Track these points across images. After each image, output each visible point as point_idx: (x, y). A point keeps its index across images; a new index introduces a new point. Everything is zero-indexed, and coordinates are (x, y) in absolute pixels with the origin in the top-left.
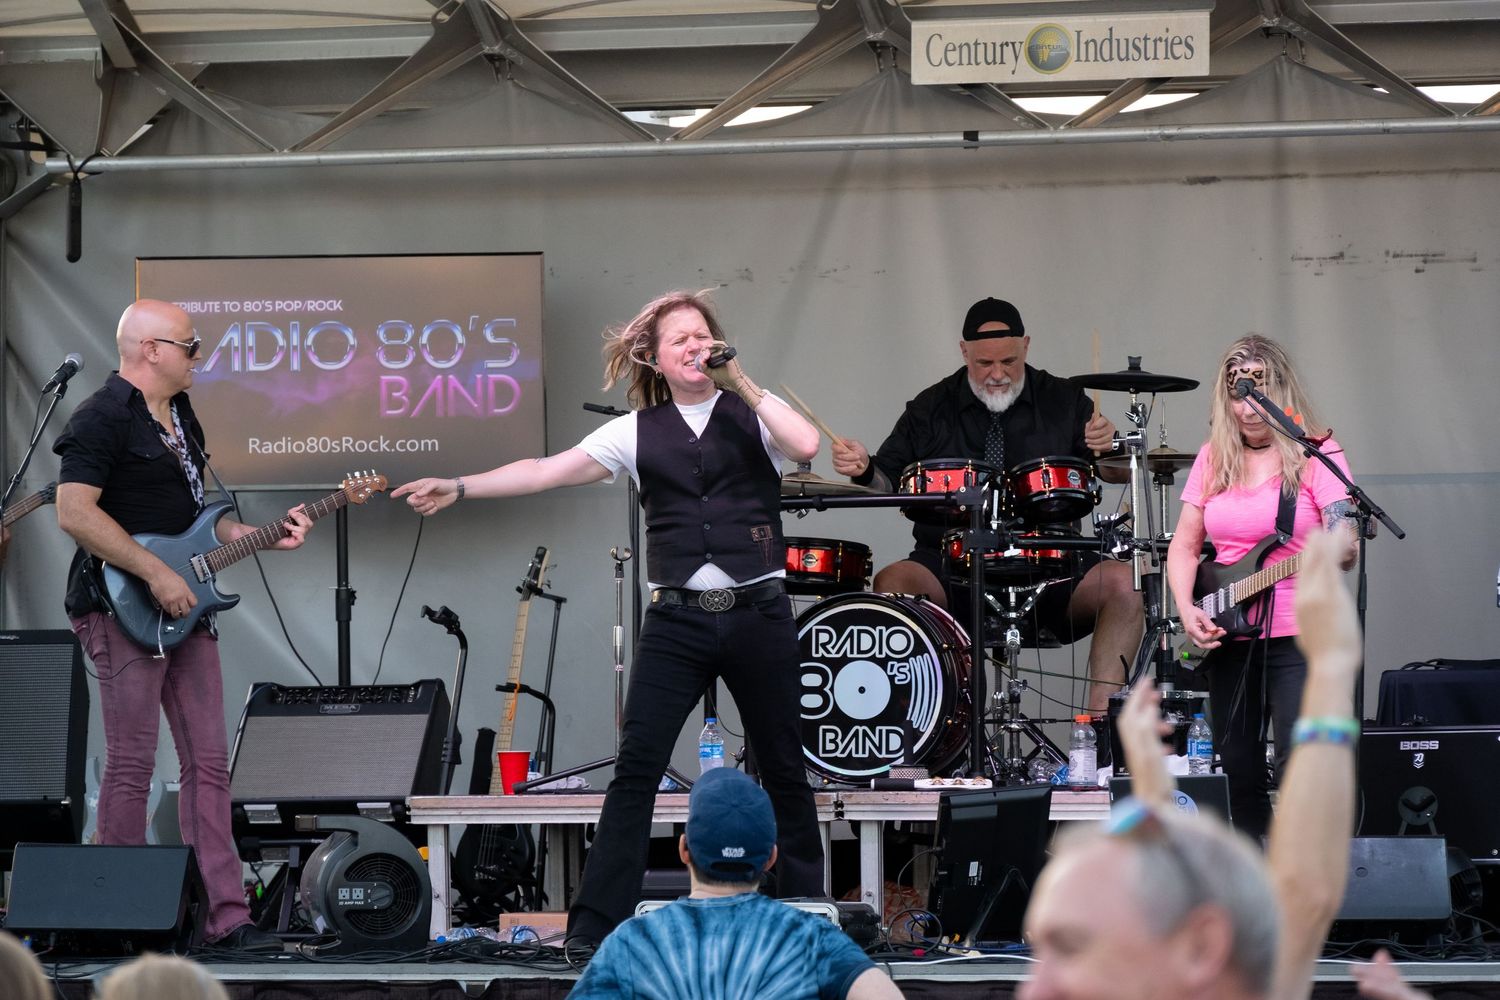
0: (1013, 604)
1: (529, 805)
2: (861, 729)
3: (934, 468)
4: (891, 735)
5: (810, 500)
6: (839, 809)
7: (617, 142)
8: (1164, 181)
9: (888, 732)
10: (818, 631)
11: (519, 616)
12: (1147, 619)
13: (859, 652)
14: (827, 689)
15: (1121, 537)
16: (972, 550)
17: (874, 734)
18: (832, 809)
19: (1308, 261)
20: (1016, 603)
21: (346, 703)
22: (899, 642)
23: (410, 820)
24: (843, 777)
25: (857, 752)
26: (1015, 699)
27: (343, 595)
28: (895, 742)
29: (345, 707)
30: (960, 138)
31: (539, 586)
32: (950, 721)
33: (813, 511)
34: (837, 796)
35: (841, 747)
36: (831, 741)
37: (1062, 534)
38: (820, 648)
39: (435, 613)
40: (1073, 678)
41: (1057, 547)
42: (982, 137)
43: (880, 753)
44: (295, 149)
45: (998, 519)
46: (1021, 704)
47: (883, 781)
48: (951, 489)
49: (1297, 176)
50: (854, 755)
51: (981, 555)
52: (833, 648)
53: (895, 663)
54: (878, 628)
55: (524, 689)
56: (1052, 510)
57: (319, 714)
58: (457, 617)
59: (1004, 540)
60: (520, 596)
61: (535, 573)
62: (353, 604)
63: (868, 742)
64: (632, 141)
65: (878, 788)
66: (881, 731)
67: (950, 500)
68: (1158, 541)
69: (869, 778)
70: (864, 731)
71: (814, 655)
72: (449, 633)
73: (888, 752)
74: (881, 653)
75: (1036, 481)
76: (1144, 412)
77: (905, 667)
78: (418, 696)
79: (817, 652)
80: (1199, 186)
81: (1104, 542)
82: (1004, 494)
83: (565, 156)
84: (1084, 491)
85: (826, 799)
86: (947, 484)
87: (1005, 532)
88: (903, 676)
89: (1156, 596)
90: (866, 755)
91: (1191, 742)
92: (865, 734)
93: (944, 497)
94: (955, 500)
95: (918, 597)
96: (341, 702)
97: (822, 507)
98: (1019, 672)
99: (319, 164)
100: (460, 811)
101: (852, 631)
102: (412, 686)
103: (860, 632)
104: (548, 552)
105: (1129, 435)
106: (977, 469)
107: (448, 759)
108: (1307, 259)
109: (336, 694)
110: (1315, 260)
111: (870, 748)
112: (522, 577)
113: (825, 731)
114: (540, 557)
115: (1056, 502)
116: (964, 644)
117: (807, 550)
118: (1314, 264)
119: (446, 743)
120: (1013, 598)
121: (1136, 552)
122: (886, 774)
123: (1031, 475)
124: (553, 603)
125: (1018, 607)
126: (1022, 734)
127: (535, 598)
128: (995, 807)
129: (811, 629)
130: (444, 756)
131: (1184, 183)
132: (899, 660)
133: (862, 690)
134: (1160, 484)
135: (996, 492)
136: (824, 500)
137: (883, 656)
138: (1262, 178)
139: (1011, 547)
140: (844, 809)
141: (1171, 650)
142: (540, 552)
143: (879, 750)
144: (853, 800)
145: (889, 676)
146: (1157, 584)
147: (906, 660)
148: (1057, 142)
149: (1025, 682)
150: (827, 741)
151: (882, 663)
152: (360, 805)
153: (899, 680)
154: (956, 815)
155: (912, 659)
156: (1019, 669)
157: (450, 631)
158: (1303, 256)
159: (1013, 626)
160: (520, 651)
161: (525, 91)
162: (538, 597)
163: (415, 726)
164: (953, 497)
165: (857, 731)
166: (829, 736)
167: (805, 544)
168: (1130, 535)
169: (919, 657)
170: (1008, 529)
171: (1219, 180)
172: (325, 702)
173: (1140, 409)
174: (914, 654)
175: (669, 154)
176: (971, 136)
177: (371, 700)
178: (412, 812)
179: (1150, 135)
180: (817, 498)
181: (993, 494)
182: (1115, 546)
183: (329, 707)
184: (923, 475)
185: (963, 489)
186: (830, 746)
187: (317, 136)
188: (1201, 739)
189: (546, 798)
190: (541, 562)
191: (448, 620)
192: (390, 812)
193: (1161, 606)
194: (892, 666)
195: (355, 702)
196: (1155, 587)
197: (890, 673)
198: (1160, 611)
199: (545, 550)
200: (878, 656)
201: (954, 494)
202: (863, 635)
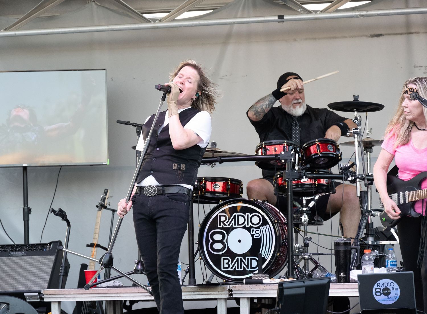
0: (305, 204)
1: (95, 292)
2: (239, 258)
3: (270, 144)
4: (253, 261)
5: (216, 159)
6: (231, 293)
7: (136, 23)
8: (361, 36)
9: (251, 259)
10: (220, 216)
11: (97, 217)
12: (362, 211)
13: (238, 224)
14: (224, 241)
15: (351, 174)
16: (287, 179)
17: (245, 260)
18: (228, 292)
19: (420, 68)
20: (306, 204)
21: (21, 251)
22: (256, 220)
23: (43, 300)
24: (232, 279)
25: (238, 268)
26: (306, 245)
27: (26, 210)
28: (254, 263)
29: (20, 253)
30: (276, 18)
31: (105, 205)
32: (278, 254)
33: (217, 163)
34: (230, 287)
35: (231, 266)
36: (227, 263)
37: (325, 173)
38: (221, 223)
39: (56, 211)
40: (332, 236)
41: (324, 178)
42: (285, 18)
43: (248, 268)
44: (6, 30)
45: (298, 166)
46: (309, 247)
47: (249, 280)
48: (277, 153)
49: (415, 33)
50: (237, 269)
51: (291, 183)
52: (227, 223)
53: (254, 229)
54: (247, 214)
55: (98, 246)
56: (321, 163)
57: (9, 256)
58: (66, 213)
59: (301, 175)
60: (97, 209)
61: (104, 199)
62: (30, 214)
63: (243, 264)
64: (142, 23)
65: (247, 283)
66: (248, 259)
67: (277, 158)
68: (367, 176)
69: (242, 279)
70: (241, 259)
71: (219, 226)
72: (62, 220)
73: (251, 268)
74: (248, 225)
75: (313, 149)
76: (360, 120)
77: (258, 231)
78: (51, 248)
79: (220, 225)
80: (375, 38)
81: (344, 176)
82: (300, 156)
83: (115, 30)
84: (335, 153)
85: (225, 288)
86: (276, 151)
87: (302, 171)
88: (258, 235)
89: (365, 201)
90: (242, 269)
91: (387, 261)
92: (241, 260)
93: (274, 156)
94: (279, 158)
95: (264, 201)
96: (19, 251)
97: (221, 162)
98: (308, 234)
99: (16, 36)
100: (65, 295)
101: (235, 215)
102: (49, 243)
103: (238, 216)
104: (109, 191)
105: (354, 129)
106: (289, 145)
107: (62, 274)
108: (420, 67)
109: (17, 248)
110: (423, 67)
111: (243, 266)
112: (98, 201)
113: (224, 259)
114: (106, 193)
115: (322, 159)
116: (284, 221)
117: (215, 182)
118: (423, 68)
119: (62, 267)
120: (304, 202)
121: (358, 180)
122: (251, 277)
123: (312, 147)
124: (111, 212)
125: (307, 206)
126: (309, 261)
127: (103, 210)
128: (304, 288)
129: (217, 215)
130: (61, 272)
131: (369, 37)
132: (256, 228)
133: (240, 241)
134: (367, 152)
135: (297, 155)
136: (222, 159)
137: (249, 226)
138: (401, 34)
139: (304, 178)
140: (233, 292)
141: (372, 223)
142: (106, 191)
143: (248, 267)
144: (237, 288)
145: (251, 235)
146: (366, 195)
147: (259, 227)
148: (317, 19)
149: (311, 238)
150: (225, 263)
151: (249, 229)
152: (25, 294)
153: (256, 237)
154: (286, 292)
155: (261, 227)
156: (308, 232)
157: (63, 219)
158: (418, 65)
159: (305, 214)
160: (97, 232)
161: (99, 7)
162: (105, 209)
163: (49, 260)
164: (279, 156)
165: (238, 259)
166: (226, 261)
167: (214, 180)
168: (355, 173)
169: (265, 226)
170: (303, 170)
171: (383, 35)
172: (12, 251)
173: (359, 118)
174: (262, 225)
175: (157, 28)
176: (281, 17)
177: (31, 250)
178: (45, 296)
179: (355, 15)
180: (219, 158)
181: (296, 156)
182: (349, 177)
183: (13, 253)
184: (265, 148)
185: (283, 153)
186: (226, 266)
187: (14, 25)
188: (391, 260)
189: (102, 290)
190: (106, 195)
191: (62, 214)
192: (38, 297)
193: (368, 204)
194: (253, 230)
195: (24, 251)
196: (365, 196)
197: (252, 234)
198: (367, 207)
199: (108, 190)
200: (247, 226)
201: (279, 155)
202: (240, 217)
